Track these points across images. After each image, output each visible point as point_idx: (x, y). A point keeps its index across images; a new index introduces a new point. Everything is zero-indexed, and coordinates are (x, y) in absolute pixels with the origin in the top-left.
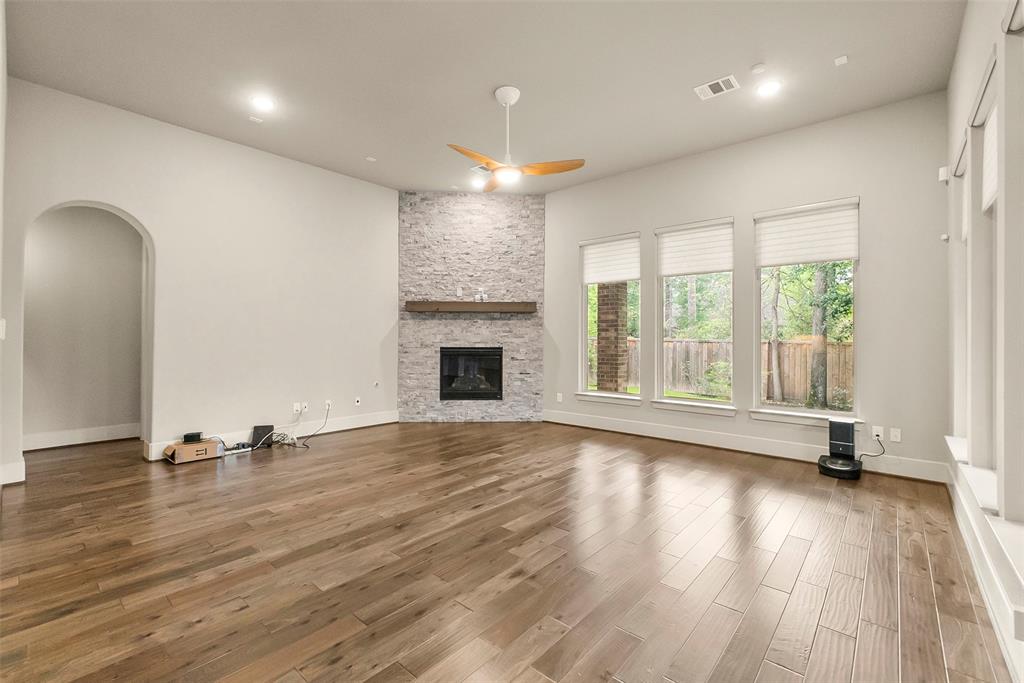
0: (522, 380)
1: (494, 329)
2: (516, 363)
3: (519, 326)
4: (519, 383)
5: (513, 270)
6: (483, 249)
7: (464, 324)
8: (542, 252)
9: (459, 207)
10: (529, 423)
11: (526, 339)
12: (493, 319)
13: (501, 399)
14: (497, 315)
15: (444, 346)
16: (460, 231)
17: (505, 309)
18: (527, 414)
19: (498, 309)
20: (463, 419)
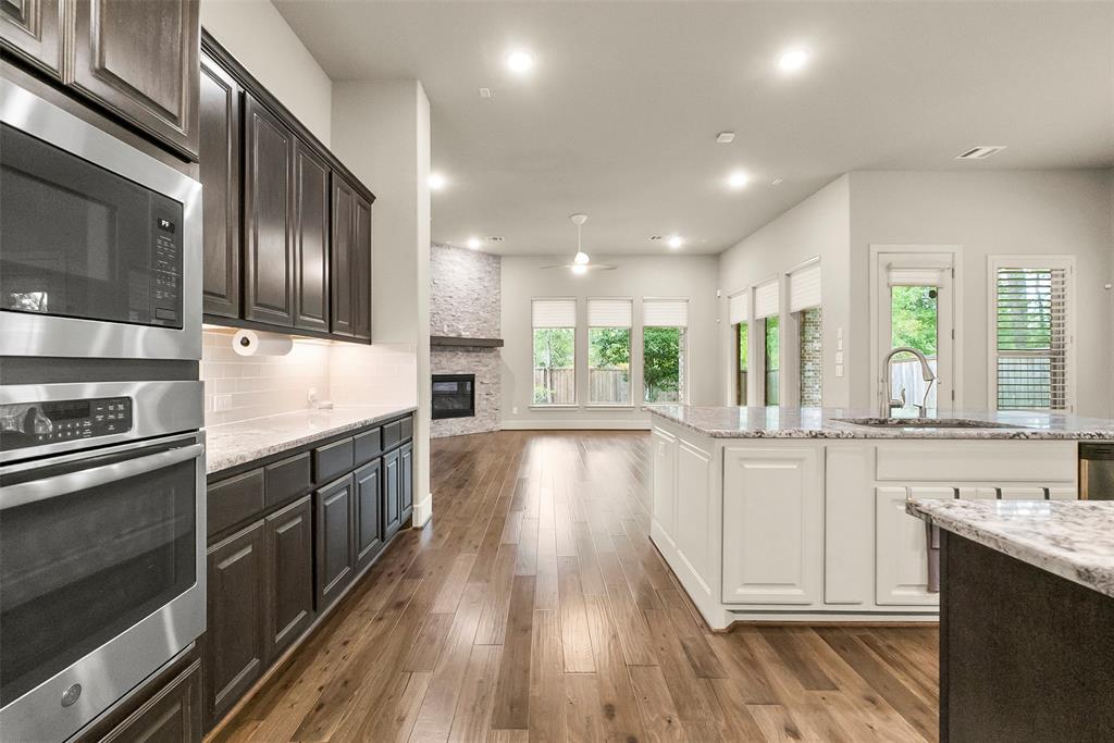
0: (487, 399)
1: (470, 359)
2: (483, 386)
3: (487, 357)
4: (485, 402)
5: (481, 313)
6: (462, 294)
7: (449, 355)
8: (499, 300)
9: (446, 257)
10: (492, 432)
11: (490, 367)
12: (468, 351)
13: (473, 415)
14: (471, 349)
15: (435, 373)
16: (446, 278)
17: (477, 344)
18: (491, 426)
19: (472, 344)
20: (448, 434)
